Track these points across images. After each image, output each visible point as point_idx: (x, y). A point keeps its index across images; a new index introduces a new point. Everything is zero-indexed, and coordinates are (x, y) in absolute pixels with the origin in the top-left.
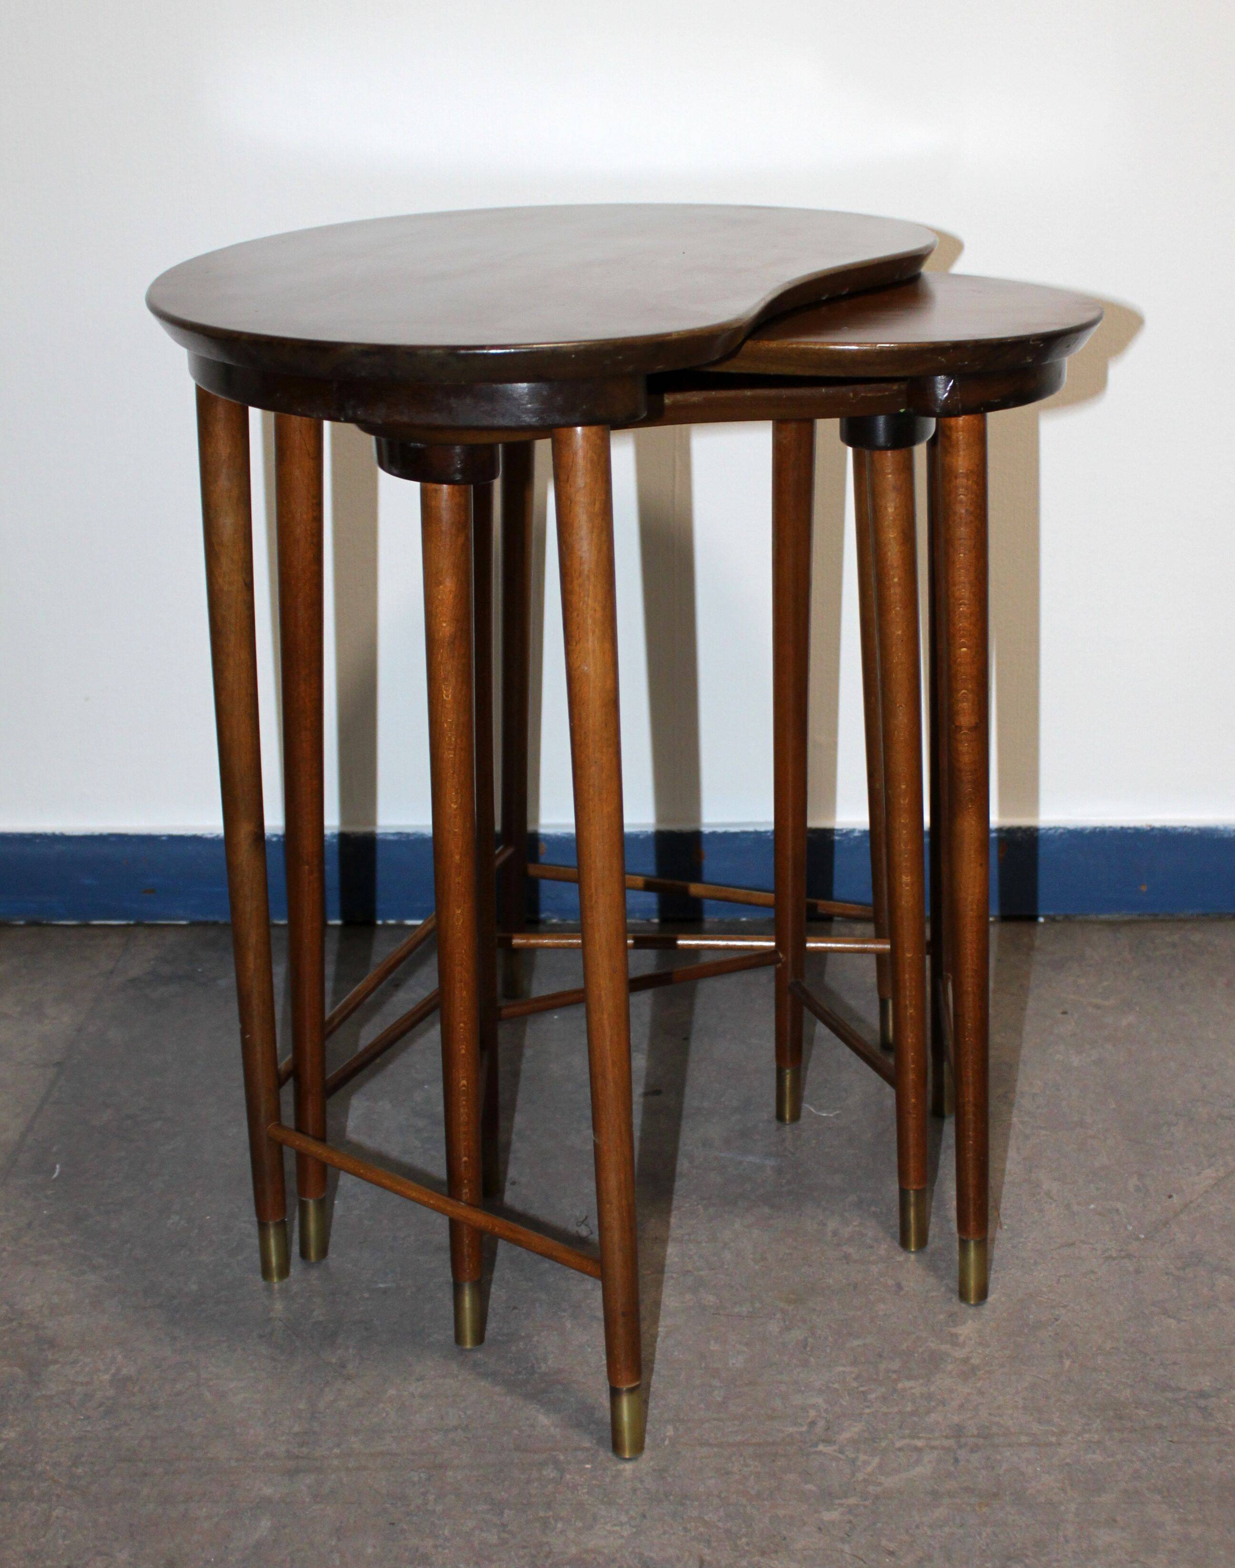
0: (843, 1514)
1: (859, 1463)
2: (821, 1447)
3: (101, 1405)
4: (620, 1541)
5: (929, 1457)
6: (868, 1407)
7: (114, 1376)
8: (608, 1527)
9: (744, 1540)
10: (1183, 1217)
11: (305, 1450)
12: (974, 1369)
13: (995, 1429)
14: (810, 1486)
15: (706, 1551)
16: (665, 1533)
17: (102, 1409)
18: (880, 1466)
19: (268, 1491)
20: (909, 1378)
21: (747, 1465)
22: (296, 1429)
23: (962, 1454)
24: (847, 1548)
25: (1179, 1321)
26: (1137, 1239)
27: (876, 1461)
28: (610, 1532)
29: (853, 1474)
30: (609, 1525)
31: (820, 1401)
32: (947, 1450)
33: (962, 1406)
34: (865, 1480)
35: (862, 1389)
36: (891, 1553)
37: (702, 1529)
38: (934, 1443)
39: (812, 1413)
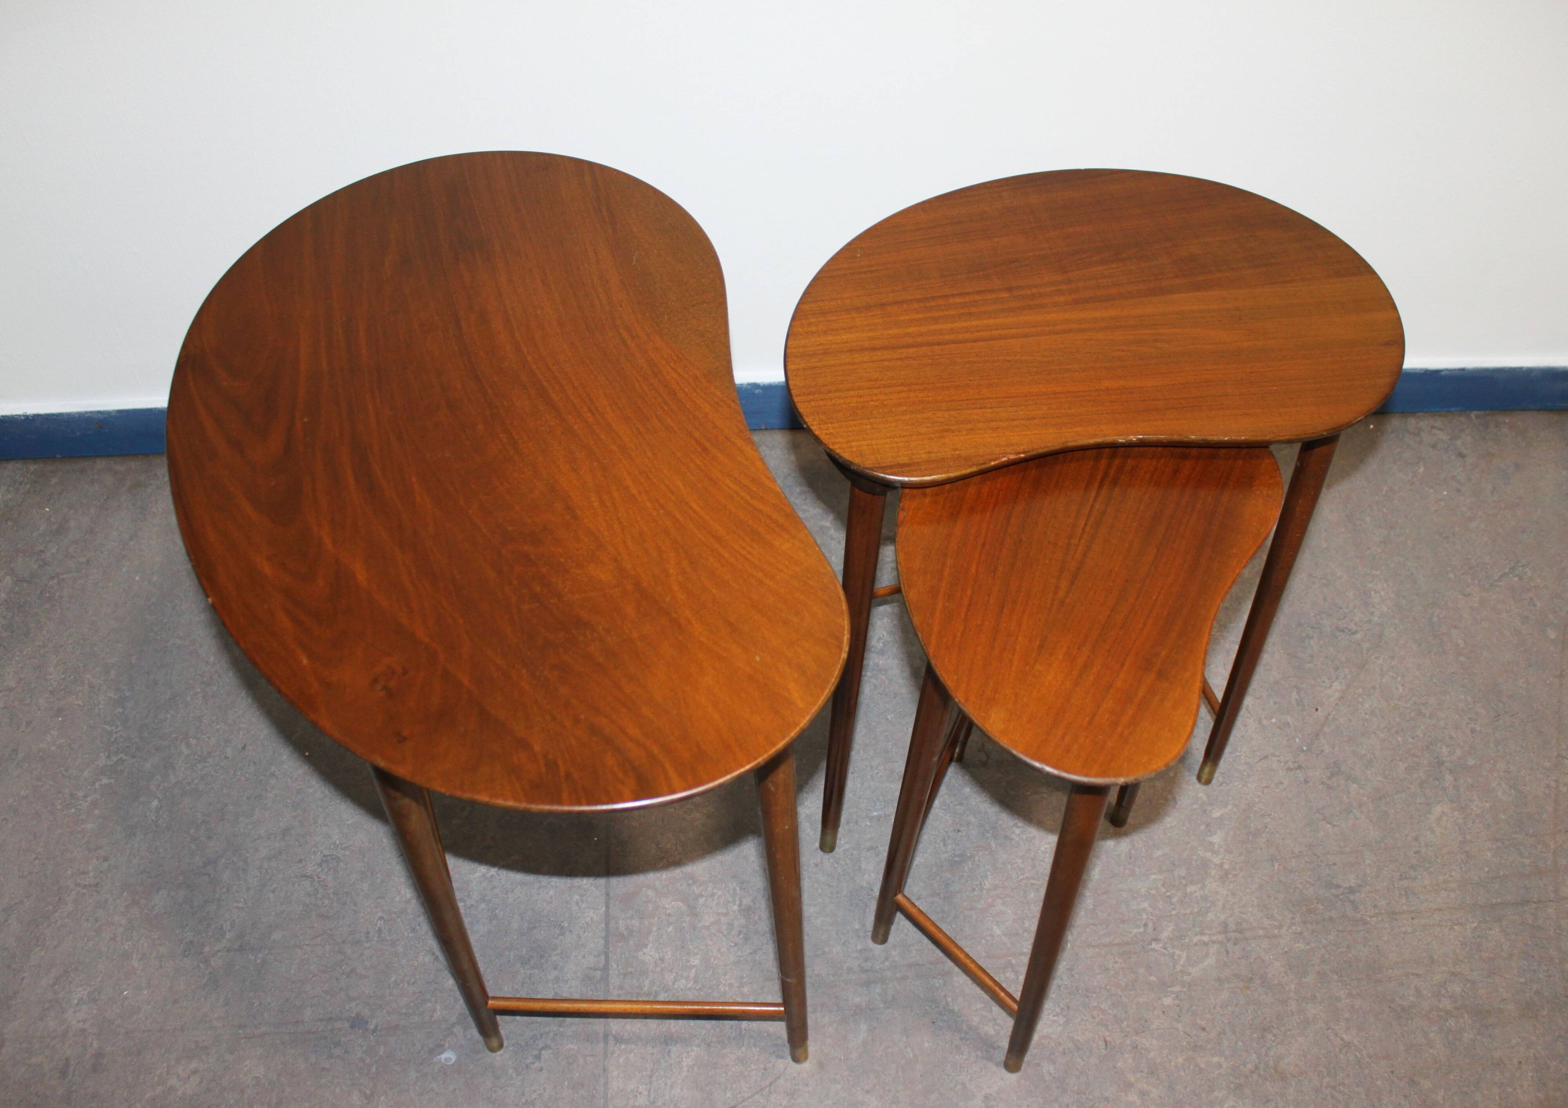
0: (1174, 1000)
1: (1176, 957)
2: (1154, 945)
3: (740, 932)
4: (1060, 1028)
5: (1213, 949)
6: (1174, 909)
7: (740, 905)
8: (1051, 1017)
9: (1125, 1023)
10: (1326, 729)
11: (869, 964)
12: (1227, 873)
13: (1244, 925)
14: (1153, 978)
15: (1107, 1033)
16: (1082, 1020)
17: (741, 936)
18: (1188, 958)
19: (857, 1000)
20: (1192, 883)
21: (1116, 962)
22: (859, 947)
23: (1229, 946)
24: (1180, 1027)
25: (1334, 826)
26: (1302, 751)
27: (1184, 955)
28: (1054, 1021)
29: (1174, 967)
30: (1051, 1015)
31: (1146, 905)
32: (1221, 943)
33: (1224, 905)
34: (1181, 971)
35: (1168, 894)
36: (1204, 1029)
37: (1101, 1016)
38: (1214, 938)
39: (1144, 916)
